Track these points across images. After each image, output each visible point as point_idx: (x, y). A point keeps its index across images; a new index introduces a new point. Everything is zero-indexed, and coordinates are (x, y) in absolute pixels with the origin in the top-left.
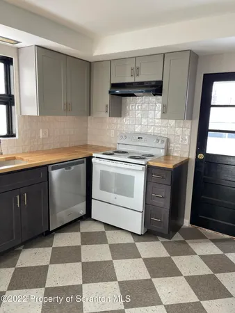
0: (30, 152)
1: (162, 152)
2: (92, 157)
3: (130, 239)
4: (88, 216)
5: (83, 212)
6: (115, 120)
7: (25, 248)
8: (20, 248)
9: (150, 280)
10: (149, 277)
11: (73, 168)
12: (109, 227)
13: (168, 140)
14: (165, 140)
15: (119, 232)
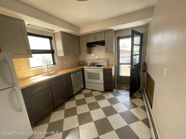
0: (62, 69)
1: (106, 64)
2: (84, 68)
3: (100, 94)
4: (84, 88)
5: (83, 87)
6: (89, 55)
7: (66, 102)
8: (64, 102)
9: (111, 106)
10: (111, 105)
11: (78, 73)
12: (92, 90)
13: (108, 60)
14: (107, 60)
15: (96, 91)
